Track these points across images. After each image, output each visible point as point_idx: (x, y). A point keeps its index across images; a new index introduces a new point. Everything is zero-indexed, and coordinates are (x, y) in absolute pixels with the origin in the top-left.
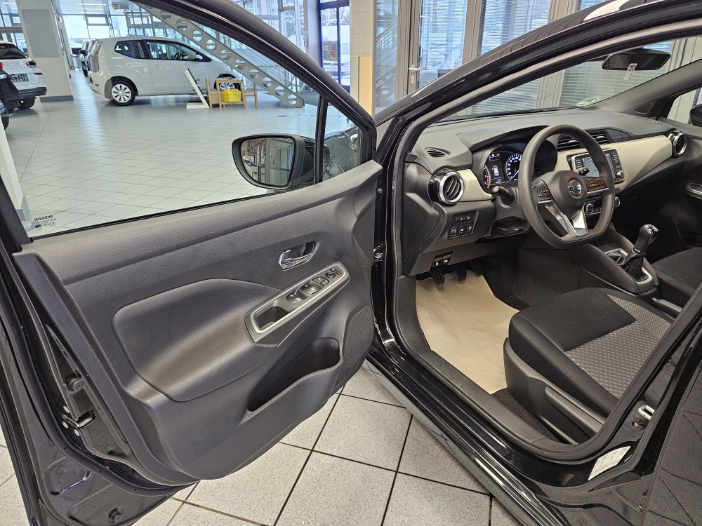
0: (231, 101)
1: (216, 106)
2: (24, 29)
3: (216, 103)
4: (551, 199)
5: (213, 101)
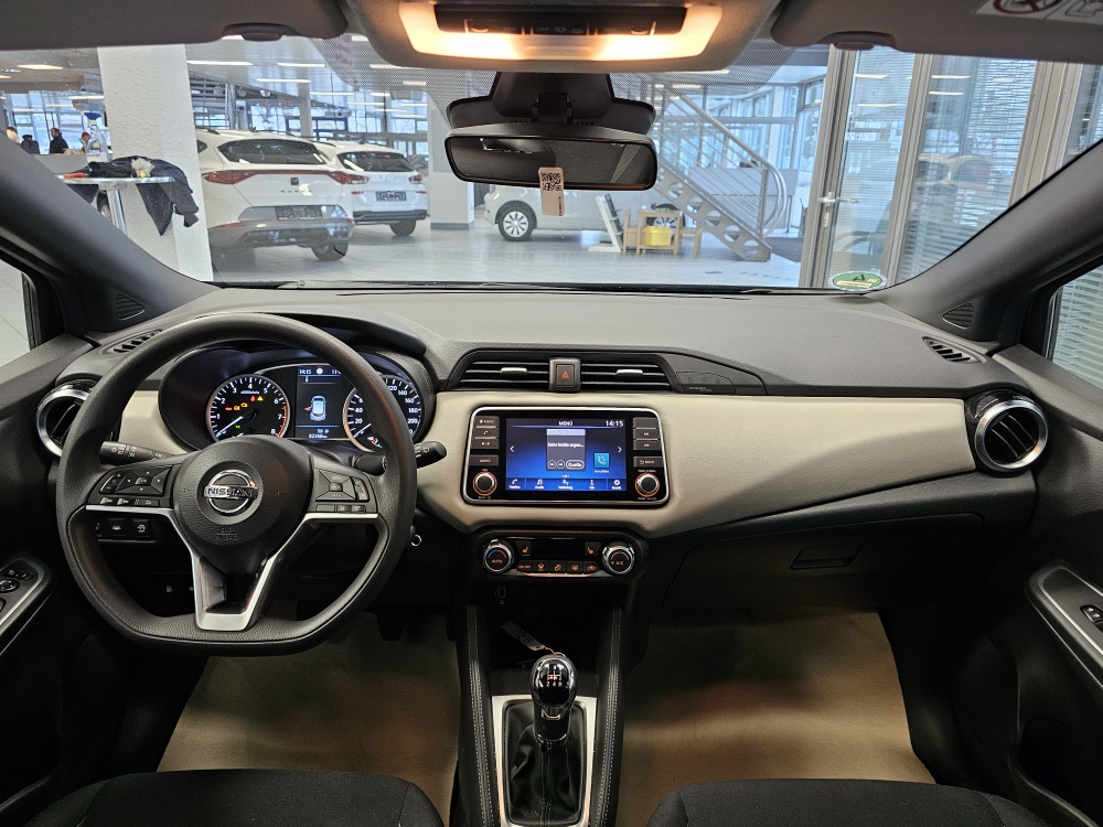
0: (653, 243)
1: (631, 250)
2: (429, 138)
3: (631, 245)
4: (159, 507)
5: (628, 242)
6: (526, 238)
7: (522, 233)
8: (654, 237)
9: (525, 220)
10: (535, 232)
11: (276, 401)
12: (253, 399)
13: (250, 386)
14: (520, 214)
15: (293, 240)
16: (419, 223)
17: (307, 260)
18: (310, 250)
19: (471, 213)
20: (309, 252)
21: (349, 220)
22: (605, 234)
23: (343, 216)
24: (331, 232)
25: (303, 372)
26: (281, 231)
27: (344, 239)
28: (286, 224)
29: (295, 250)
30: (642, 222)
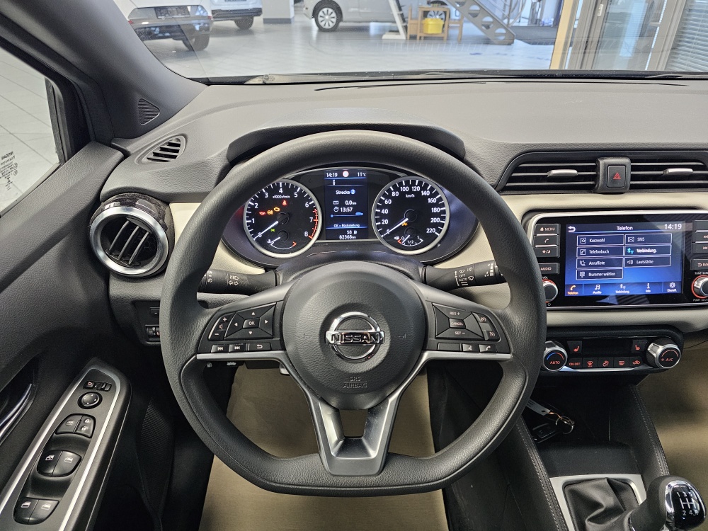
0: (429, 32)
1: (413, 38)
3: (414, 33)
4: (271, 350)
5: (411, 32)
6: (334, 29)
7: (332, 25)
8: (430, 27)
9: (334, 15)
10: (341, 24)
11: (307, 205)
12: (285, 203)
13: (281, 191)
14: (330, 10)
15: (168, 34)
16: (256, 19)
17: (178, 51)
18: (181, 42)
19: (292, 9)
20: (180, 44)
21: (209, 17)
22: (393, 25)
23: (205, 15)
24: (197, 27)
25: (330, 175)
26: (160, 27)
27: (207, 33)
28: (163, 20)
29: (169, 42)
30: (420, 14)
